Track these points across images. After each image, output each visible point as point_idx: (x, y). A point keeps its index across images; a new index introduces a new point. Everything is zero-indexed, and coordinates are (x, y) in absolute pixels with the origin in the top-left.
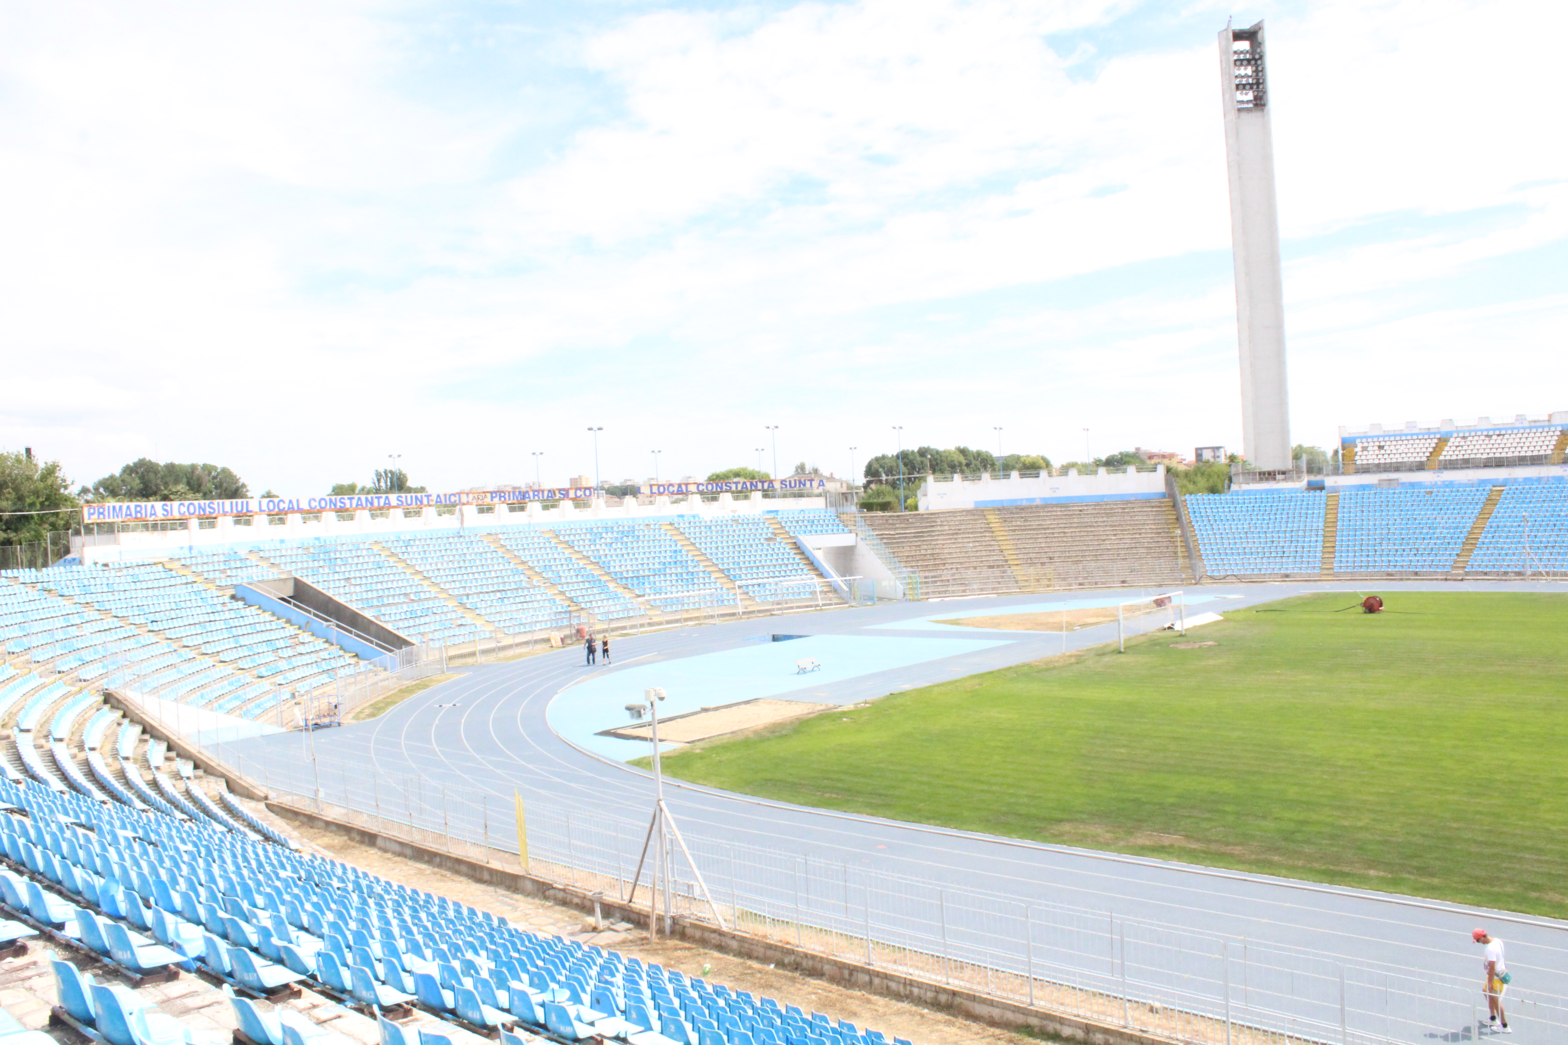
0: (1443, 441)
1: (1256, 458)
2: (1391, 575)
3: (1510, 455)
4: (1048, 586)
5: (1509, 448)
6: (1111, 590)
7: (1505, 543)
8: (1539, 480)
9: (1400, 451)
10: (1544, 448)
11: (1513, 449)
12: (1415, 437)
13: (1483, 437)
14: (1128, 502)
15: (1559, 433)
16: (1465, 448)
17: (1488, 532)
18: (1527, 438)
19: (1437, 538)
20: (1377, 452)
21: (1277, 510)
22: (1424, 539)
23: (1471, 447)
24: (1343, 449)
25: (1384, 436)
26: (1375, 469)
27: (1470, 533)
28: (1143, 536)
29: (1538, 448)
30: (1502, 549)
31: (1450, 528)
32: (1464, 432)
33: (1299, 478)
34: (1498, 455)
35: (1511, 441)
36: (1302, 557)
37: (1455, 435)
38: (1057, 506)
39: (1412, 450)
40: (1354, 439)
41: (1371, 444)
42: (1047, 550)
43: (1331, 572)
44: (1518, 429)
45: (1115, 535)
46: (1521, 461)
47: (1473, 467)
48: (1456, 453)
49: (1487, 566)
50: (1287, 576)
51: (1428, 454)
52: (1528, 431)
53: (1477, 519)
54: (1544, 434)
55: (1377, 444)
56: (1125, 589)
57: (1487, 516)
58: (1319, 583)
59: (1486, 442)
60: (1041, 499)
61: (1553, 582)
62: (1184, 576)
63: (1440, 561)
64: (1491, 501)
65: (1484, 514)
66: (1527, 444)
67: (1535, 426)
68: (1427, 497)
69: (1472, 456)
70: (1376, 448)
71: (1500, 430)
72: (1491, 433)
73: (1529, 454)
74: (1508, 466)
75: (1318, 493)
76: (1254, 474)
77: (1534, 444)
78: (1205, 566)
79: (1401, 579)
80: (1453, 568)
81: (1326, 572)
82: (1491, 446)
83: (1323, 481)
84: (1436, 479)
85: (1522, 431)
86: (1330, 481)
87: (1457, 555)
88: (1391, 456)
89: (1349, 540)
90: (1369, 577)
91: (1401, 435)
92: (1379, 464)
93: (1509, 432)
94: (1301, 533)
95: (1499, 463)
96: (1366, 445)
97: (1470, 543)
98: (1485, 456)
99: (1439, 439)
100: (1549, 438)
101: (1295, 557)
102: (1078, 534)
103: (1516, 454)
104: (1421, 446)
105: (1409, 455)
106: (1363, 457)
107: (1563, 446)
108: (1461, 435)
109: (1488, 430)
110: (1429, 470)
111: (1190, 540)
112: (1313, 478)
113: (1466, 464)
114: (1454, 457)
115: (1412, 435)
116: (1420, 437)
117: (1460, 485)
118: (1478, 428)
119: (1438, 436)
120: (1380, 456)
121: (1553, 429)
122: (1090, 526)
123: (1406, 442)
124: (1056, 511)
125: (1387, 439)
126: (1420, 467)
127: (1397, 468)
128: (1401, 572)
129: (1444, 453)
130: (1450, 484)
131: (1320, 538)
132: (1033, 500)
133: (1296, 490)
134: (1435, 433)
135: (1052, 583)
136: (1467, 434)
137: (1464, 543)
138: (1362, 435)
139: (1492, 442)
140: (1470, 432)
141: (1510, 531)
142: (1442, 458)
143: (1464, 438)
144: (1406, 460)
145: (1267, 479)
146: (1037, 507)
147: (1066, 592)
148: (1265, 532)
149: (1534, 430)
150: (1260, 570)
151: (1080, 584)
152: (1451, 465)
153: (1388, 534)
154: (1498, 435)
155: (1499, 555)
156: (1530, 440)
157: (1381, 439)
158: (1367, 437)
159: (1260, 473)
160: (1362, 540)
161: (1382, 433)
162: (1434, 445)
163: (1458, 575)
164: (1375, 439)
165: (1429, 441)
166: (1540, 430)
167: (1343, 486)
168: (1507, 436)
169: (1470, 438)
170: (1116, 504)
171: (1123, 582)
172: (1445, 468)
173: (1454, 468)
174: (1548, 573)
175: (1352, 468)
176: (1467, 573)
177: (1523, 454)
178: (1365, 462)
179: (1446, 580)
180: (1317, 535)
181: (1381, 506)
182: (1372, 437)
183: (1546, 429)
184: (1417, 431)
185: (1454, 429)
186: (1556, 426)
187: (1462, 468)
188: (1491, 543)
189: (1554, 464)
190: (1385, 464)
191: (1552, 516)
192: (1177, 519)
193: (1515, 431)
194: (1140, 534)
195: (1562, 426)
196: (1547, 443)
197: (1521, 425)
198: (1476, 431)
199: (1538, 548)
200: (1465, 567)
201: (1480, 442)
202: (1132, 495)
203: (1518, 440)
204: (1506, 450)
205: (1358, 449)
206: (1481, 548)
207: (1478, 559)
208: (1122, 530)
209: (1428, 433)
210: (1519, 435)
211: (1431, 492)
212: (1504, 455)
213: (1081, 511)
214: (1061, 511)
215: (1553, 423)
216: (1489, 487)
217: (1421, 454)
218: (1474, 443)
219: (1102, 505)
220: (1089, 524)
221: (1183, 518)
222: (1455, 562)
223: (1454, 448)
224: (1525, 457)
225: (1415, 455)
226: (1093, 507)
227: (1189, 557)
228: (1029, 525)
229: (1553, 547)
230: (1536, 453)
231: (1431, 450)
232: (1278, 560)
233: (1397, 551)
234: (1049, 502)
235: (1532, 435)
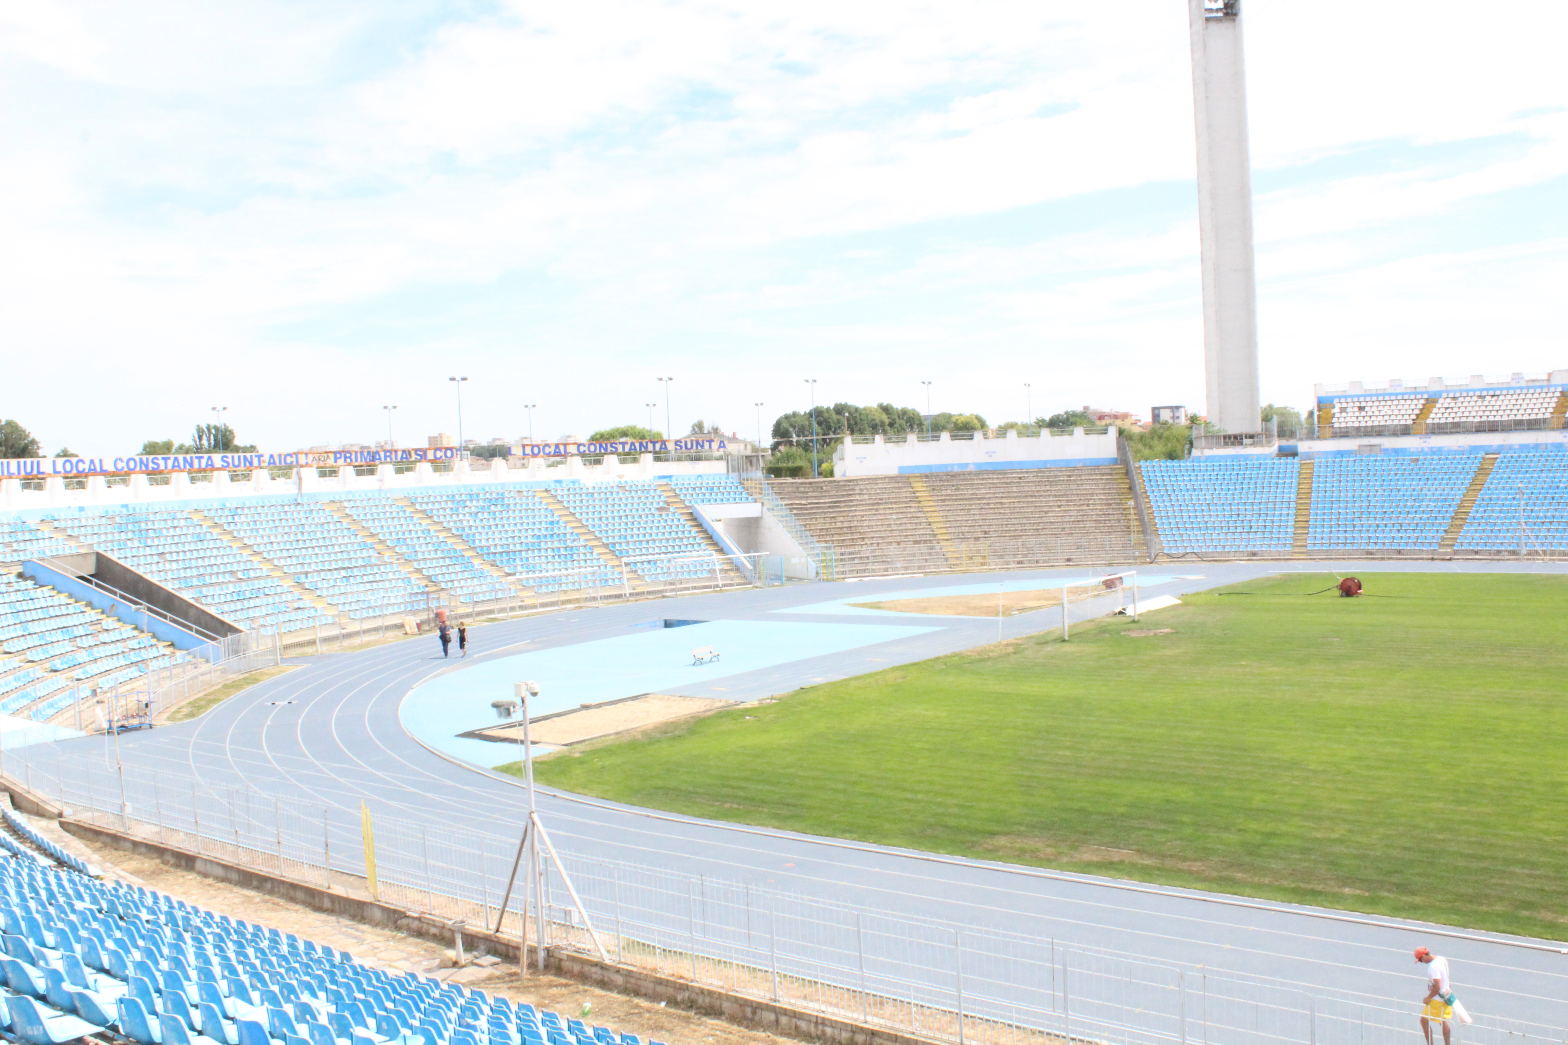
0: (1431, 402)
1: (1220, 420)
2: (1371, 554)
3: (1505, 418)
4: (983, 564)
5: (1504, 410)
6: (1055, 569)
7: (1498, 518)
8: (1536, 447)
9: (1382, 413)
10: (1543, 410)
11: (1508, 412)
12: (1399, 397)
13: (1475, 398)
14: (1075, 469)
15: (1558, 394)
16: (1455, 410)
17: (1480, 505)
18: (1524, 399)
20: (1357, 414)
21: (1244, 478)
22: (1408, 512)
23: (1462, 409)
24: (1319, 410)
25: (1365, 396)
26: (1354, 433)
27: (1459, 506)
28: (1091, 507)
29: (1536, 411)
30: (1495, 524)
31: (1437, 500)
32: (1455, 392)
33: (1269, 442)
34: (1491, 419)
35: (1506, 402)
36: (1271, 533)
37: (1445, 395)
38: (993, 472)
39: (1396, 412)
40: (1332, 398)
41: (1351, 405)
42: (981, 523)
43: (1303, 550)
44: (1514, 389)
45: (1059, 506)
46: (1518, 426)
47: (1464, 432)
48: (1446, 415)
49: (1478, 544)
50: (1254, 554)
51: (1414, 417)
52: (1525, 391)
53: (1468, 490)
54: (1543, 395)
55: (1358, 404)
56: (1070, 568)
57: (1479, 487)
58: (1290, 562)
59: (1479, 403)
60: (973, 464)
61: (1551, 562)
62: (1137, 554)
63: (1426, 538)
64: (1483, 471)
65: (1476, 485)
66: (1524, 406)
67: (1533, 386)
68: (1413, 465)
69: (1463, 419)
70: (1356, 409)
71: (1494, 389)
72: (1484, 393)
73: (1526, 417)
74: (1503, 430)
75: (1290, 460)
76: (1219, 437)
77: (1531, 406)
78: (1161, 543)
79: (1383, 559)
80: (1440, 545)
81: (1297, 550)
82: (1483, 408)
83: (1296, 447)
84: (1423, 445)
85: (1518, 391)
86: (1304, 447)
87: (1445, 531)
88: (1373, 418)
89: (1324, 514)
90: (1347, 556)
91: (1384, 395)
92: (1359, 427)
93: (1505, 392)
94: (1270, 505)
95: (1493, 427)
96: (1344, 405)
97: (1459, 518)
98: (1477, 419)
99: (1427, 399)
100: (1548, 400)
101: (1263, 532)
102: (1017, 505)
103: (1512, 417)
104: (1406, 407)
105: (1393, 417)
106: (1341, 420)
107: (1563, 409)
108: (1451, 395)
109: (1481, 390)
110: (1415, 434)
111: (1145, 512)
112: (1284, 443)
113: (1456, 428)
114: (1443, 421)
115: (1396, 395)
116: (1406, 397)
117: (1449, 452)
118: (1470, 387)
119: (1425, 396)
120: (1360, 419)
121: (1552, 389)
122: (1031, 496)
123: (1389, 403)
124: (993, 479)
125: (1368, 399)
126: (1405, 431)
127: (1379, 432)
128: (1382, 551)
129: (1432, 416)
130: (1439, 451)
131: (1292, 512)
132: (967, 465)
133: (1266, 457)
134: (1422, 393)
135: (986, 561)
136: (1457, 395)
138: (1340, 394)
139: (1486, 403)
140: (1461, 392)
141: (1503, 505)
142: (1429, 421)
143: (1454, 398)
144: (1389, 423)
145: (1233, 444)
146: (970, 473)
147: (1003, 572)
148: (1230, 504)
149: (1532, 391)
150: (1224, 547)
151: (1019, 563)
152: (1439, 429)
153: (1368, 507)
154: (1493, 396)
155: (1492, 531)
156: (1527, 401)
157: (1362, 399)
158: (1346, 397)
159: (1225, 437)
160: (1339, 513)
161: (1363, 393)
162: (1421, 407)
163: (1446, 553)
164: (1355, 399)
165: (1415, 402)
166: (1538, 390)
167: (1318, 453)
168: (1501, 397)
169: (1461, 399)
170: (1061, 471)
171: (1069, 560)
172: (1433, 433)
173: (1443, 433)
174: (1545, 553)
175: (1328, 432)
176: (1456, 552)
177: (1519, 417)
178: (1343, 425)
179: (1432, 559)
180: (1289, 508)
181: (1360, 475)
182: (1352, 397)
183: (1545, 390)
184: (1403, 391)
185: (1444, 389)
186: (1555, 386)
187: (1452, 433)
188: (1482, 517)
189: (1553, 429)
190: (1366, 427)
191: (1550, 487)
192: (1130, 488)
193: (1511, 392)
194: (1088, 505)
195: (1562, 386)
196: (1545, 405)
197: (1517, 385)
198: (1468, 391)
199: (1535, 524)
200: (1453, 545)
201: (1472, 404)
202: (1080, 460)
203: (1514, 402)
204: (1501, 413)
205: (1336, 410)
206: (1471, 524)
207: (1468, 536)
208: (1067, 501)
209: (1415, 392)
210: (1516, 397)
211: (1417, 460)
212: (1498, 418)
213: (1020, 478)
214: (998, 478)
215: (1553, 382)
216: (1481, 454)
217: (1406, 417)
218: (1466, 404)
219: (1044, 472)
220: (1030, 493)
221: (1138, 487)
222: (1443, 539)
223: (1443, 410)
224: (1522, 420)
225: (1400, 417)
226: (1035, 474)
227: (1144, 532)
228: (961, 495)
229: (1551, 523)
230: (1533, 417)
231: (1417, 412)
232: (1244, 536)
233: (1378, 526)
234: (984, 468)
235: (1529, 396)
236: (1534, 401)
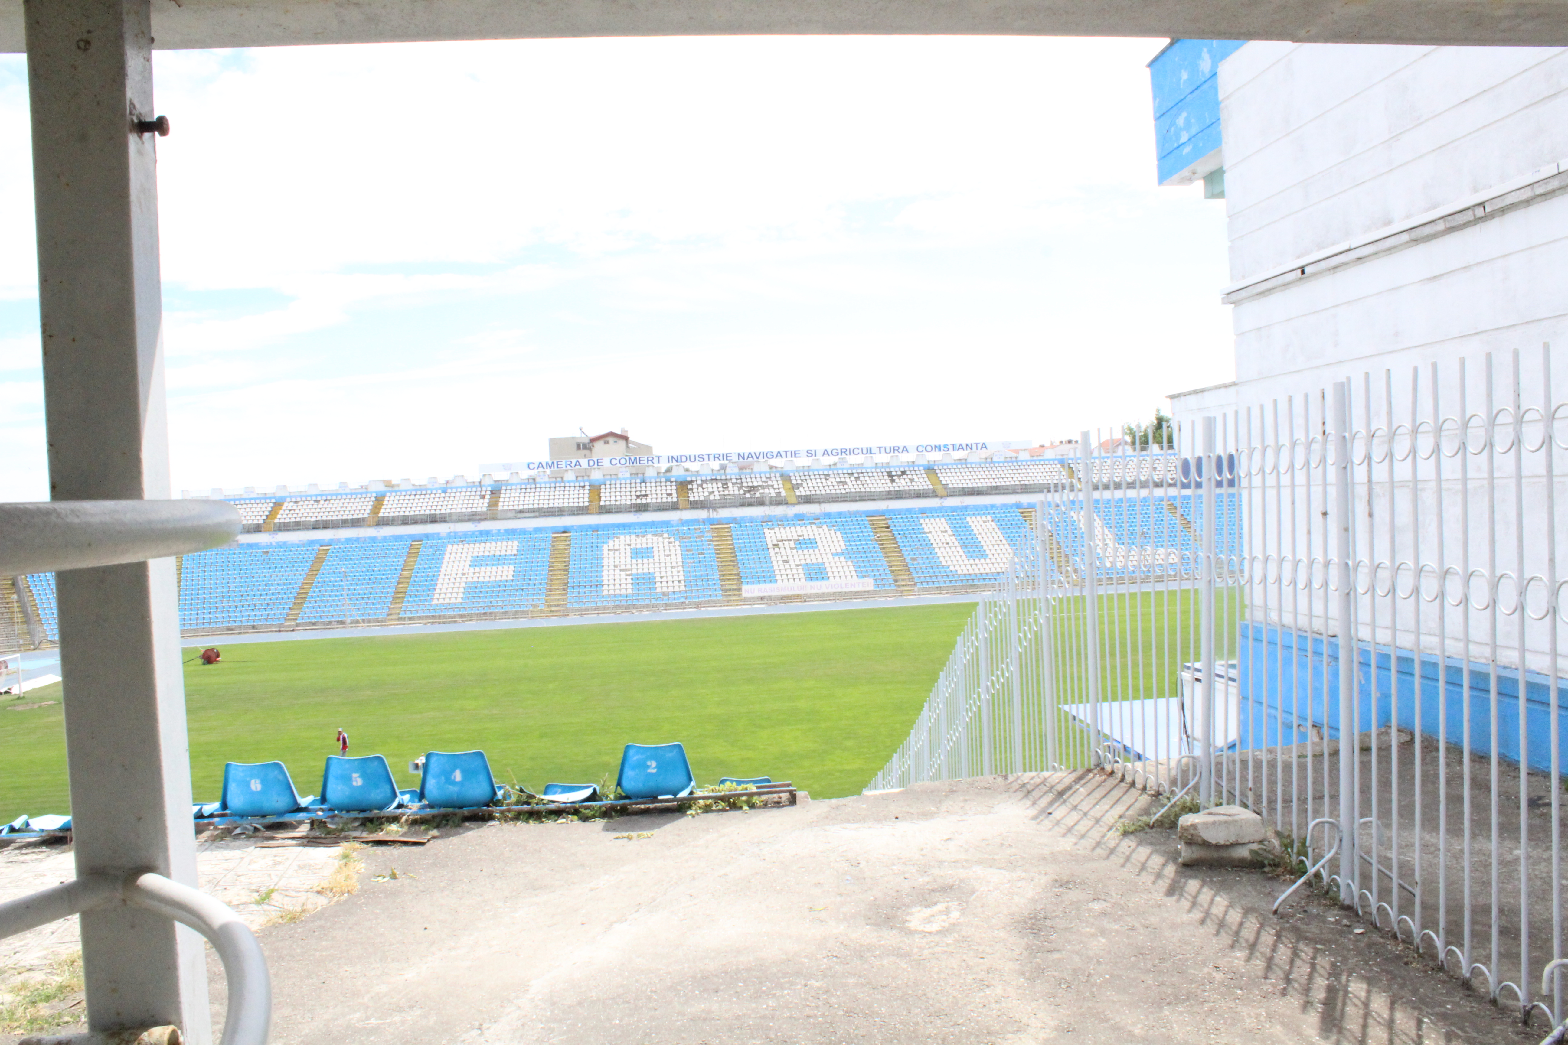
0: (278, 505)
2: (232, 630)
3: (335, 518)
5: (334, 512)
7: (330, 596)
8: (358, 540)
10: (362, 512)
11: (337, 513)
12: (253, 501)
13: (312, 502)
15: (373, 499)
16: (297, 511)
17: (316, 587)
18: (348, 503)
19: (273, 594)
22: (261, 595)
23: (302, 511)
27: (301, 588)
29: (357, 512)
30: (328, 601)
31: (284, 584)
32: (295, 497)
34: (324, 518)
35: (336, 505)
37: (288, 500)
39: (250, 514)
44: (341, 495)
46: (344, 524)
47: (304, 529)
48: (290, 516)
49: (315, 617)
51: (264, 517)
52: (349, 496)
53: (307, 575)
54: (363, 500)
57: (315, 573)
59: (315, 506)
62: (21, 642)
63: (274, 614)
64: (319, 560)
65: (313, 572)
66: (349, 508)
67: (353, 494)
68: (264, 557)
69: (303, 519)
71: (326, 495)
72: (319, 498)
73: (350, 517)
74: (333, 527)
77: (354, 508)
78: (42, 630)
79: (240, 633)
80: (286, 620)
82: (318, 510)
84: (272, 540)
85: (344, 497)
87: (290, 608)
89: (192, 599)
90: (212, 632)
91: (240, 500)
93: (334, 497)
95: (325, 525)
97: (301, 598)
98: (314, 519)
99: (274, 503)
100: (366, 503)
103: (340, 517)
104: (258, 509)
105: (248, 518)
107: (377, 511)
108: (294, 500)
109: (316, 496)
110: (265, 531)
111: (28, 605)
113: (298, 526)
114: (287, 520)
115: (250, 499)
116: (258, 501)
117: (292, 545)
118: (309, 493)
119: (273, 501)
121: (369, 495)
123: (245, 506)
126: (257, 529)
128: (240, 627)
129: (279, 516)
130: (284, 545)
134: (270, 498)
136: (299, 499)
137: (295, 598)
139: (320, 506)
140: (301, 497)
141: (334, 586)
142: (276, 521)
143: (296, 502)
149: (354, 496)
152: (284, 527)
153: (228, 592)
154: (325, 500)
155: (325, 606)
156: (351, 504)
160: (204, 598)
162: (270, 509)
163: (290, 626)
165: (266, 505)
166: (359, 496)
168: (332, 501)
169: (301, 503)
172: (280, 530)
173: (288, 530)
174: (363, 621)
176: (298, 625)
177: (345, 517)
179: (280, 631)
181: (222, 566)
183: (364, 496)
184: (255, 496)
185: (288, 494)
186: (371, 493)
187: (294, 530)
188: (318, 596)
189: (369, 526)
193: (339, 497)
195: (376, 492)
196: (364, 507)
197: (343, 492)
198: (307, 496)
199: (357, 599)
200: (296, 619)
201: (310, 506)
203: (341, 505)
204: (331, 513)
206: (310, 602)
207: (308, 611)
209: (265, 497)
210: (343, 501)
211: (268, 552)
212: (329, 518)
215: (370, 490)
216: (317, 547)
217: (258, 517)
218: (305, 507)
221: (20, 583)
222: (288, 615)
223: (287, 512)
224: (347, 520)
225: (253, 518)
227: (27, 622)
229: (368, 598)
230: (355, 517)
231: (267, 513)
233: (236, 607)
235: (352, 500)
236: (356, 504)
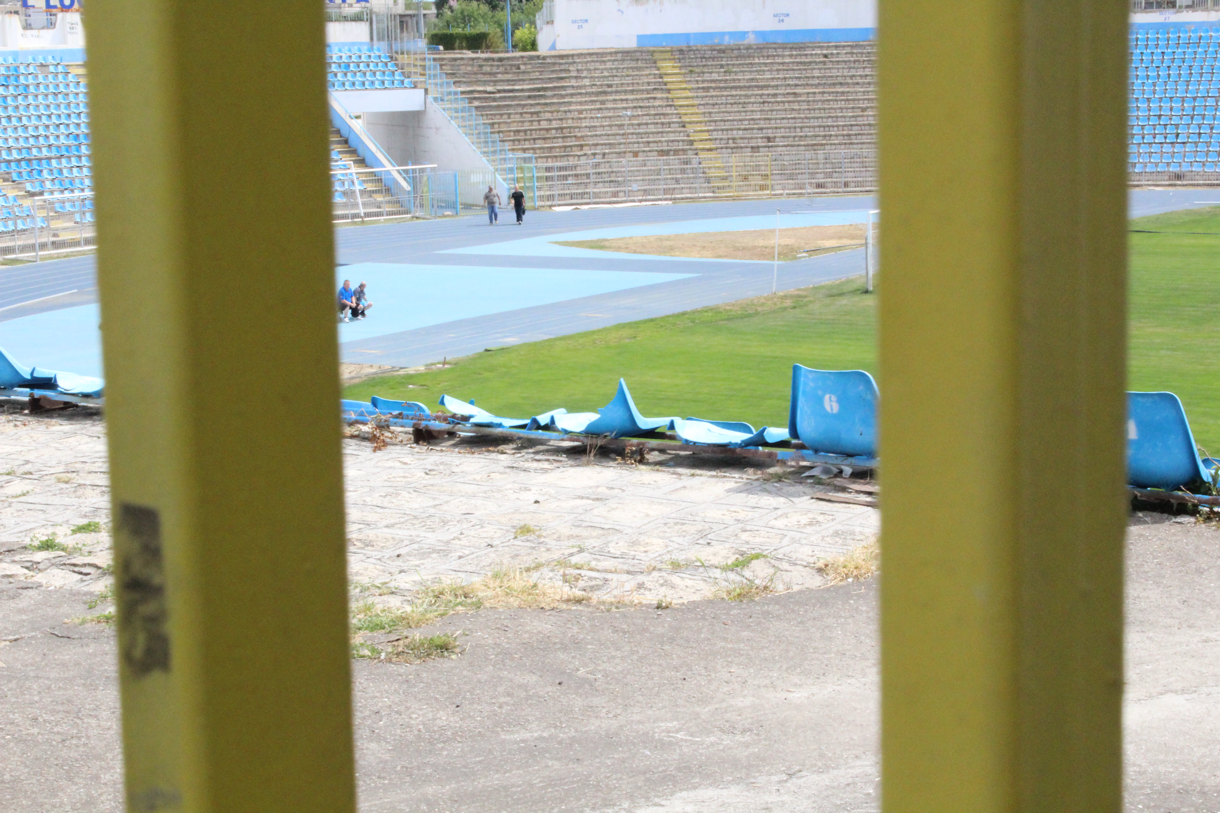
4: (763, 188)
21: (1173, 60)
36: (1209, 144)
38: (784, 46)
42: (762, 124)
50: (1178, 177)
60: (755, 32)
101: (1196, 143)
102: (819, 97)
122: (842, 84)
124: (783, 56)
132: (744, 33)
133: (1209, 26)
135: (769, 182)
145: (1159, 6)
146: (748, 48)
147: (793, 199)
148: (1148, 100)
151: (819, 186)
213: (826, 56)
214: (791, 56)
219: (864, 47)
220: (840, 80)
226: (848, 50)
228: (734, 80)
232: (1166, 148)
234: (771, 40)
